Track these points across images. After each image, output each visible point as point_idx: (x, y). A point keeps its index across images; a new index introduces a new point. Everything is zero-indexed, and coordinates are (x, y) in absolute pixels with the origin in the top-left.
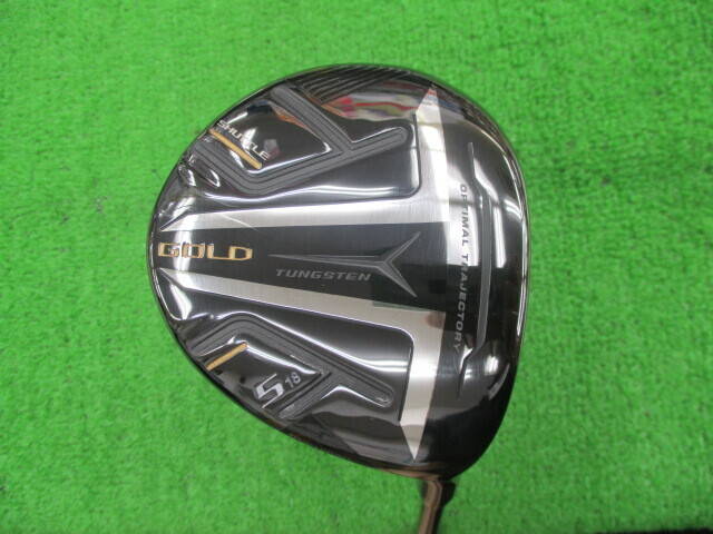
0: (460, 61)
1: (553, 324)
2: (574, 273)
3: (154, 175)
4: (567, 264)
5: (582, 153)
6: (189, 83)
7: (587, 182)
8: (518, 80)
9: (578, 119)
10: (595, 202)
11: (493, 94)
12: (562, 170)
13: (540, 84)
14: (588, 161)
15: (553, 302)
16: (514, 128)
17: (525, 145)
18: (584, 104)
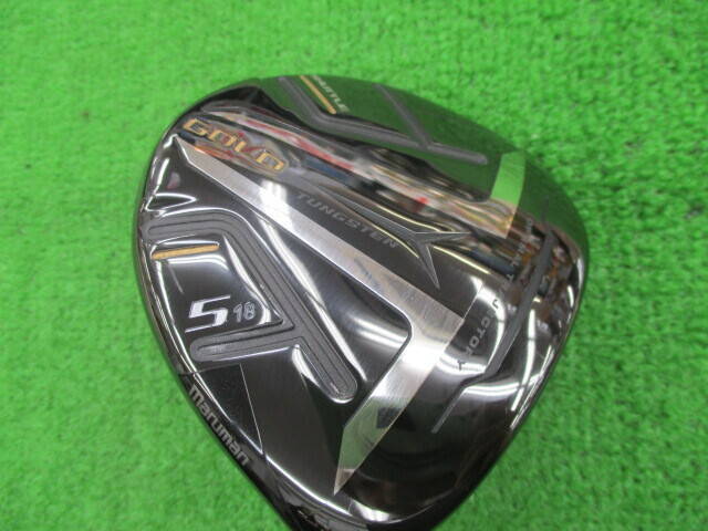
0: (460, 12)
1: (585, 454)
2: (628, 368)
3: (27, 172)
4: (615, 349)
5: (655, 160)
6: (84, 48)
7: (660, 211)
8: (550, 41)
9: (649, 104)
10: (674, 245)
11: (507, 63)
12: (616, 188)
13: (586, 45)
14: (663, 173)
15: (588, 412)
16: (538, 118)
17: (554, 146)
18: (663, 79)
